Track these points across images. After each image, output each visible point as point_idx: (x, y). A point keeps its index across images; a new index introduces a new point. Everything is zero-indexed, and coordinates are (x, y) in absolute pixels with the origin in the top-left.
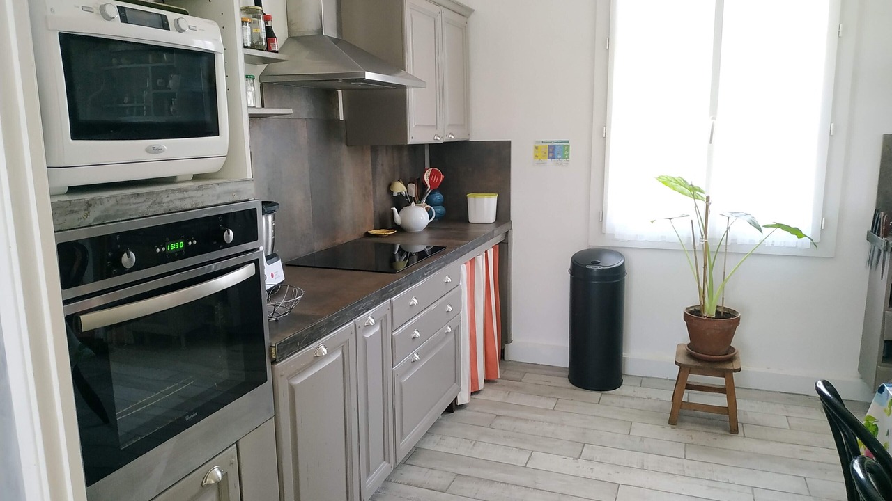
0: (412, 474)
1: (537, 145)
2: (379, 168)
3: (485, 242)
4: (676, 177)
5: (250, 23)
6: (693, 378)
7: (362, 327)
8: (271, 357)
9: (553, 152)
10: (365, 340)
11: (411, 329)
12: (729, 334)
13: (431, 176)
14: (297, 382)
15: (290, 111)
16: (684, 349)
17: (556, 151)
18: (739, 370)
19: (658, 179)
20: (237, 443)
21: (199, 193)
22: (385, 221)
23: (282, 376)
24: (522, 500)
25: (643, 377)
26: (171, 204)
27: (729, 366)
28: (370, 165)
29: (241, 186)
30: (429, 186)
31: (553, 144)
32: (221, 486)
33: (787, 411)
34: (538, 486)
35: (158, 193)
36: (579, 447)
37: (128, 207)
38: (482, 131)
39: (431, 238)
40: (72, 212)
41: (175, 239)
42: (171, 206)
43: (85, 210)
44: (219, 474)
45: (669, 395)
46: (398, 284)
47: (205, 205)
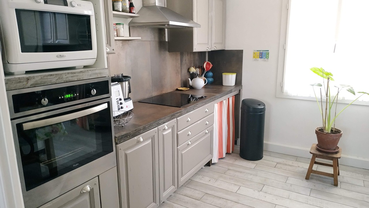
0: (187, 191)
1: (255, 52)
2: (184, 61)
3: (227, 94)
4: (319, 68)
5: (121, 1)
6: (317, 160)
7: (162, 130)
8: (115, 142)
9: (262, 55)
10: (163, 135)
11: (188, 131)
12: (336, 141)
13: (206, 65)
14: (128, 152)
15: (140, 38)
16: (315, 146)
17: (263, 55)
18: (340, 158)
19: (311, 69)
20: (98, 176)
21: (81, 74)
22: (185, 84)
23: (120, 149)
24: (231, 207)
25: (298, 157)
26: (67, 78)
27: (335, 156)
28: (179, 61)
29: (102, 71)
30: (206, 69)
31: (262, 52)
32: (91, 193)
33: (364, 178)
34: (240, 202)
35: (61, 74)
36: (262, 186)
37: (47, 80)
38: (230, 46)
39: (205, 92)
40: (20, 82)
41: (68, 93)
42: (67, 79)
43: (26, 81)
44: (89, 189)
45: (307, 166)
46: (180, 112)
47: (84, 79)
